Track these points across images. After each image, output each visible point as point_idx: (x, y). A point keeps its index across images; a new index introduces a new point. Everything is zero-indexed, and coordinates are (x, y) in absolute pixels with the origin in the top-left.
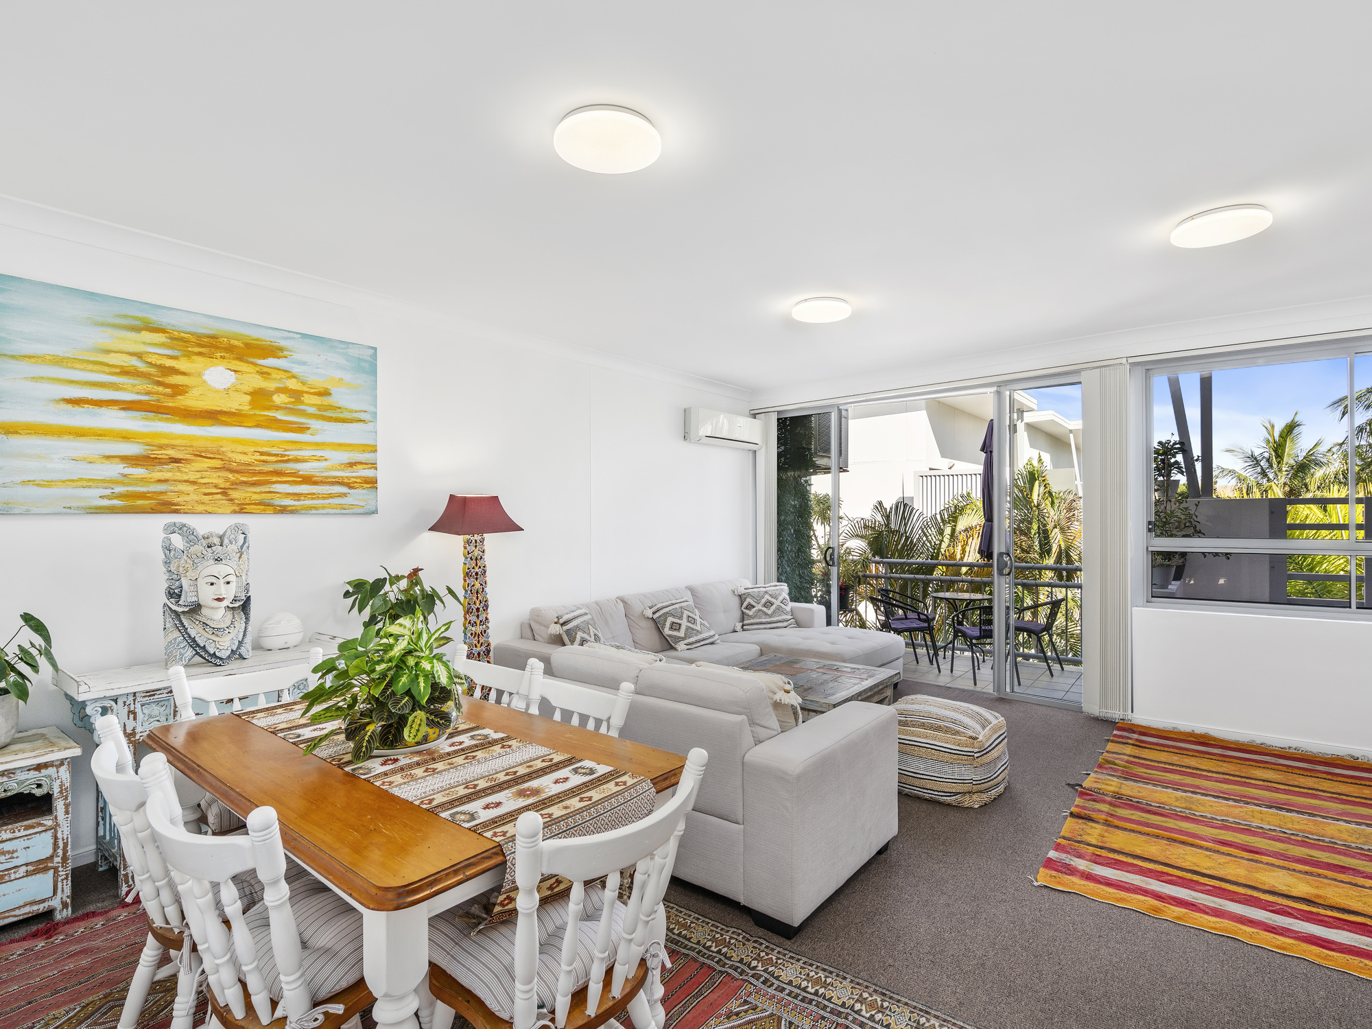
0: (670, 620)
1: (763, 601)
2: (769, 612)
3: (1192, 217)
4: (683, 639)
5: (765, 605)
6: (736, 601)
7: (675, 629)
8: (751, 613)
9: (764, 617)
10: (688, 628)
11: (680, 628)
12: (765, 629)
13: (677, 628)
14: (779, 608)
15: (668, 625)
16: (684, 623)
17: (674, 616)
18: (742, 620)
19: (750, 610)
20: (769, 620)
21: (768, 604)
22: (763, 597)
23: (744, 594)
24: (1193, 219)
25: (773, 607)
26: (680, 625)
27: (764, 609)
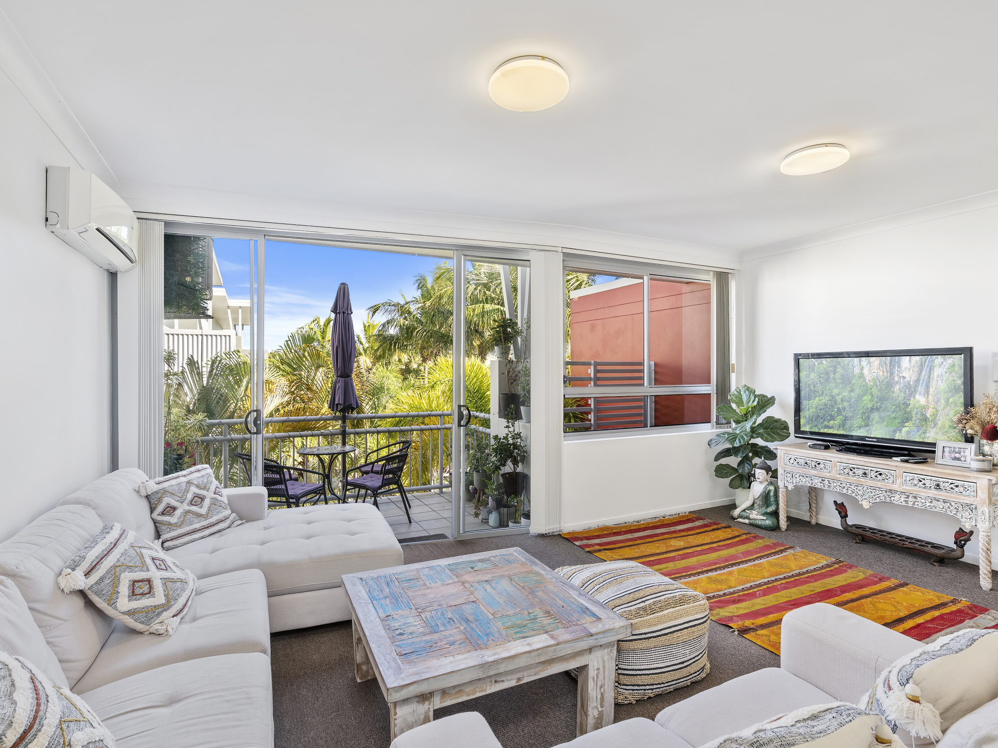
0: (126, 578)
1: (190, 496)
2: (203, 511)
3: (826, 145)
4: (166, 607)
5: (191, 503)
6: (144, 506)
7: (143, 594)
8: (173, 520)
9: (196, 520)
10: (165, 581)
11: (151, 588)
12: (203, 538)
13: (146, 589)
14: (214, 502)
15: (124, 589)
16: (156, 575)
17: (130, 568)
18: (158, 535)
19: (170, 515)
20: (205, 523)
21: (198, 499)
22: (187, 491)
23: (157, 492)
24: (826, 146)
25: (207, 502)
26: (149, 581)
27: (194, 509)
